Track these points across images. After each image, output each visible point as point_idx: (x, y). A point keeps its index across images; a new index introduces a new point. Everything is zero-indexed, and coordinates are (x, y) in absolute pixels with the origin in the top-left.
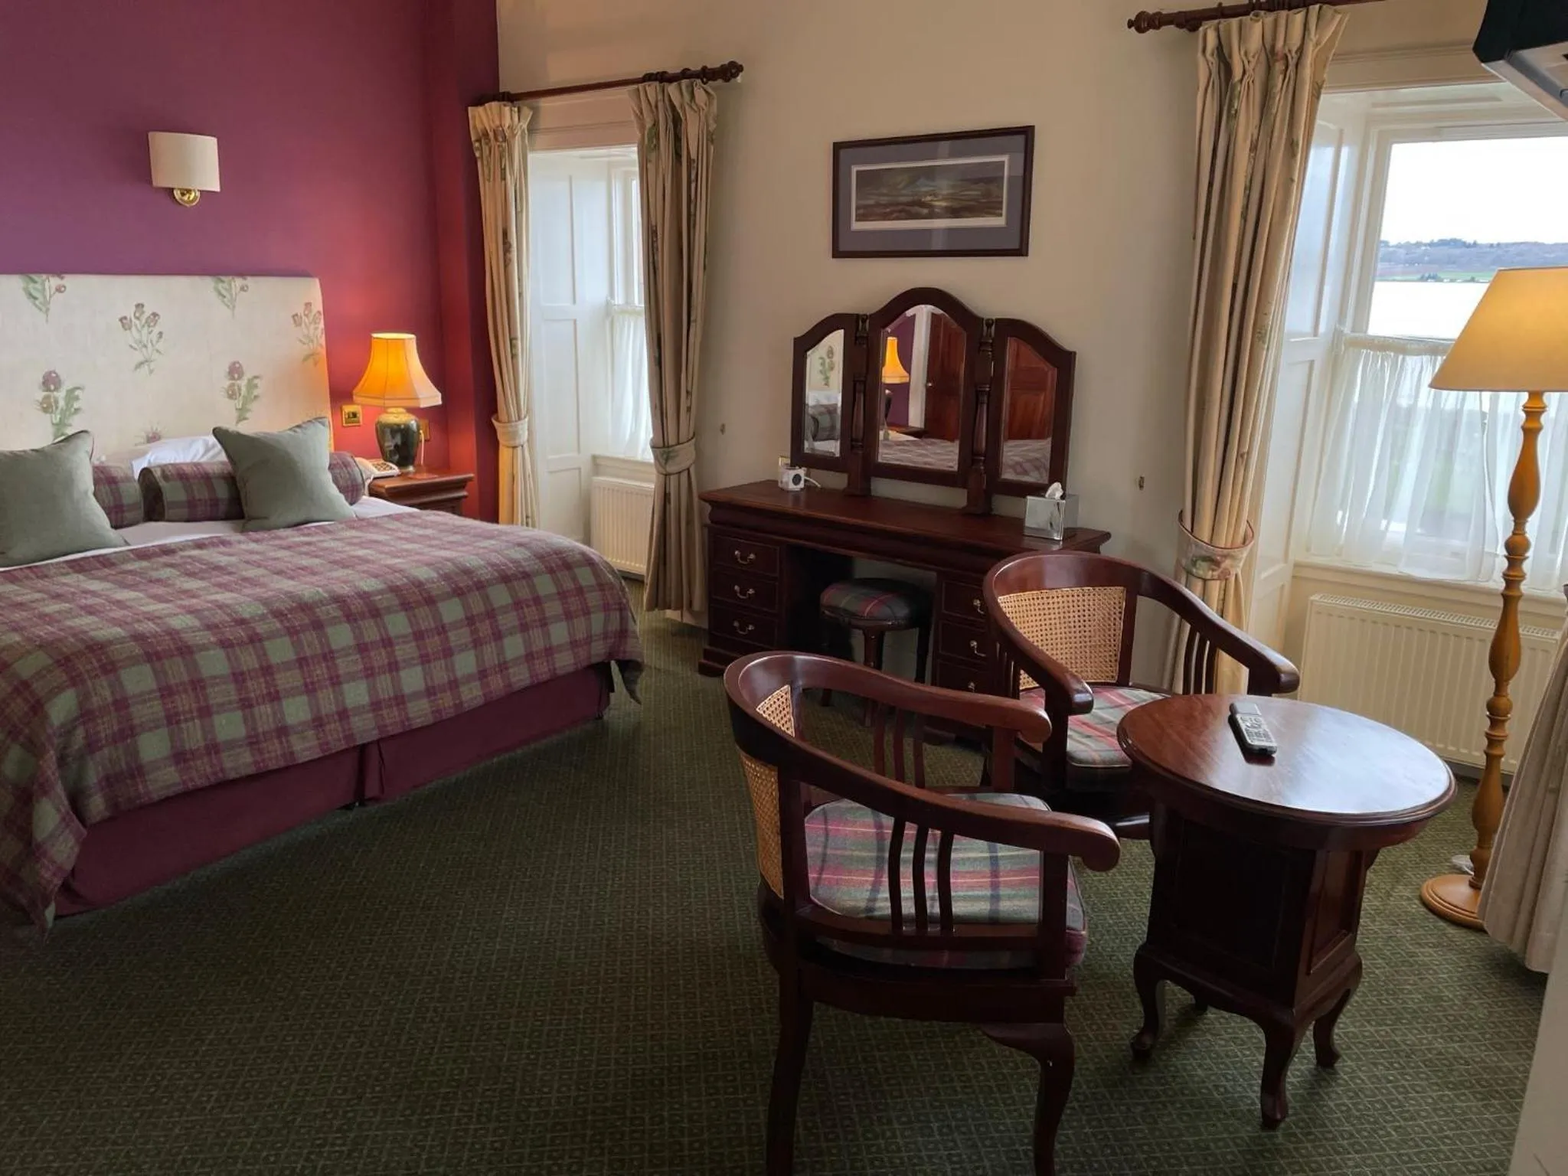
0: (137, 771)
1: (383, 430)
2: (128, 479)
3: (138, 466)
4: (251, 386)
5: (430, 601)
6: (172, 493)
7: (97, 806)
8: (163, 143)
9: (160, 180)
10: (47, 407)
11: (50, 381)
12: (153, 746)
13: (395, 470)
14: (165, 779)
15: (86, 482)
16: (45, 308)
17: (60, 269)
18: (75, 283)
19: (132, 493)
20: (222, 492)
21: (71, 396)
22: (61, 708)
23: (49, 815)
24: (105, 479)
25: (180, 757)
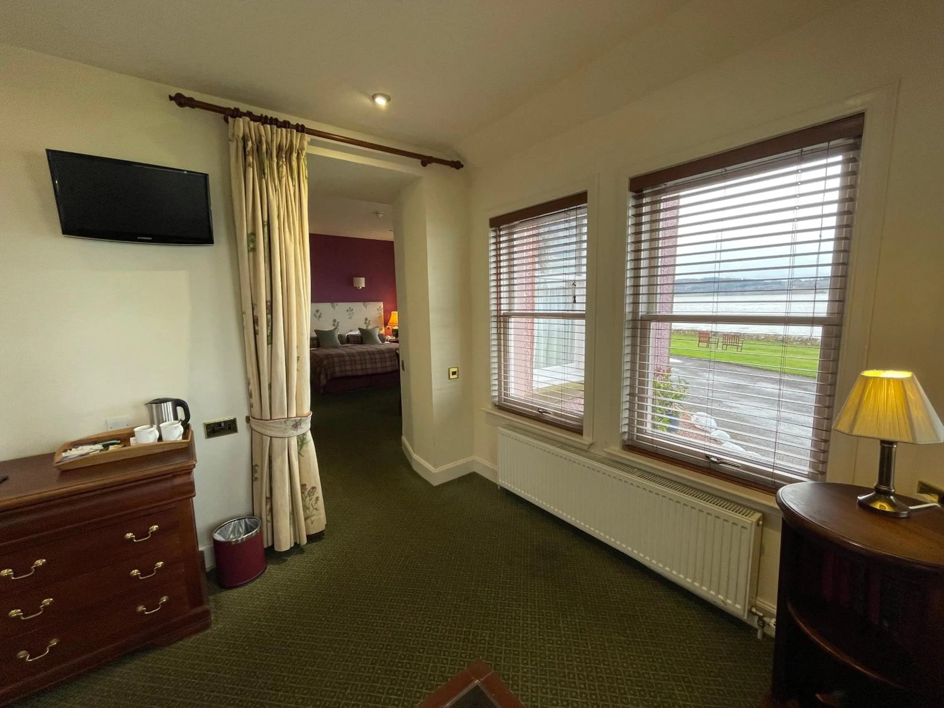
0: (335, 373)
1: (393, 330)
2: (344, 336)
3: (346, 335)
4: (369, 322)
5: (384, 353)
6: (351, 339)
7: (329, 377)
8: (356, 279)
9: (355, 286)
10: (334, 325)
11: (335, 321)
12: (337, 369)
13: (394, 338)
14: (338, 374)
15: (337, 336)
16: (334, 308)
17: (337, 302)
18: (339, 304)
19: (345, 339)
20: (360, 339)
21: (338, 323)
22: (325, 362)
23: (322, 377)
24: (340, 336)
25: (341, 371)
